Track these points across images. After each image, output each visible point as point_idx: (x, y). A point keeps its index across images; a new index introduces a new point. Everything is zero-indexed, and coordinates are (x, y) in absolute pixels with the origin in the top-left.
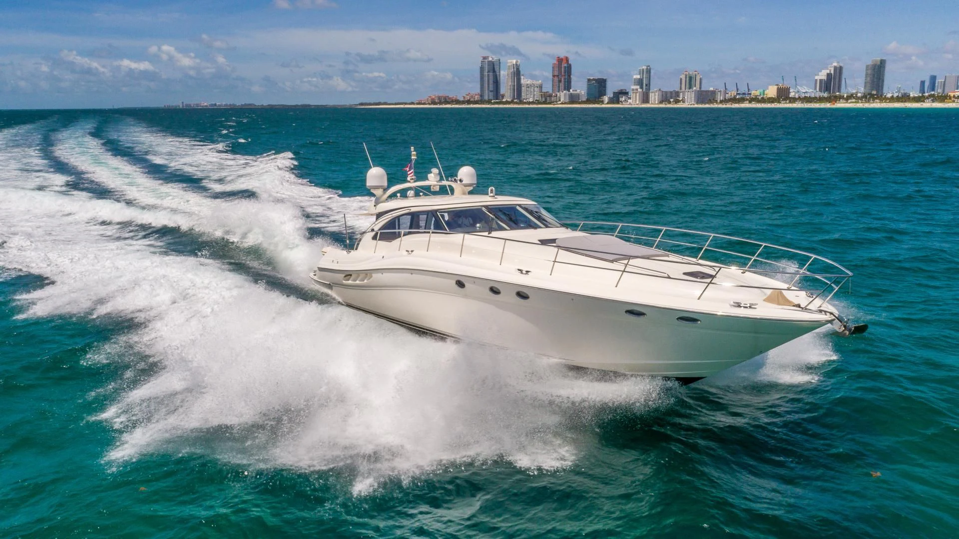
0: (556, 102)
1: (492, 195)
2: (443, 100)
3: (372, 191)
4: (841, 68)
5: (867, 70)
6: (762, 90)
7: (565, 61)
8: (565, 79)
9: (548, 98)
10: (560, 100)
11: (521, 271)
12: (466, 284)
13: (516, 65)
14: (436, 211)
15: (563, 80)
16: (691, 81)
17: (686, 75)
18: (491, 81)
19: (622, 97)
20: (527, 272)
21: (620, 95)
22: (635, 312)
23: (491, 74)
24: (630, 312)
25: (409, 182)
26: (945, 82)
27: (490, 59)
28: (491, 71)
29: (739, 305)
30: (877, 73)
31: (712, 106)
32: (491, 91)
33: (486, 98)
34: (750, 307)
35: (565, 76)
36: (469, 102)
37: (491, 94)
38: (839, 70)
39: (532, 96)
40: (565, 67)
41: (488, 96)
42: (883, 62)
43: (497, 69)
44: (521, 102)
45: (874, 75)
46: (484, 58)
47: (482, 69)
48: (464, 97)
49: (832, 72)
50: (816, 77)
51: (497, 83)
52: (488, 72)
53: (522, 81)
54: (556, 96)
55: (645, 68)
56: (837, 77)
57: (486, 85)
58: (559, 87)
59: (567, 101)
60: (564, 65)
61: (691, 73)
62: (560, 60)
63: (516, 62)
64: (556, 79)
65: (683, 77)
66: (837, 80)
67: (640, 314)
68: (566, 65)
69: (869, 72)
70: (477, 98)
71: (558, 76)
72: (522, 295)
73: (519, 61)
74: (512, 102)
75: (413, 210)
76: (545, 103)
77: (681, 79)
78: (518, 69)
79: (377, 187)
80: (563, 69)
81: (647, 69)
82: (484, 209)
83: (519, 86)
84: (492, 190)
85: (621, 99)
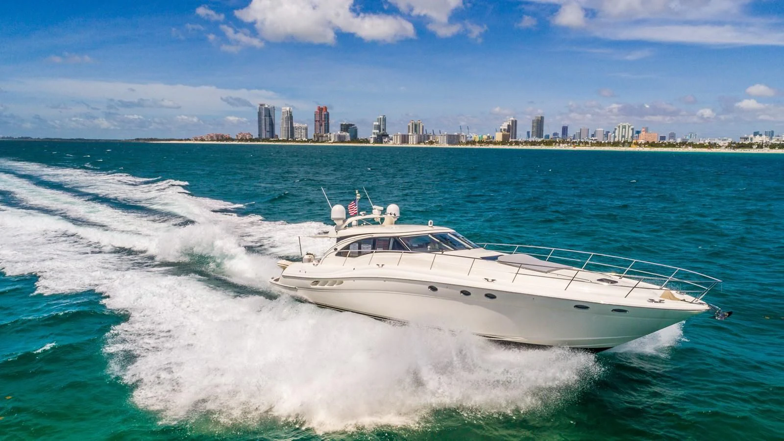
0: (328, 141)
1: (431, 225)
2: (220, 138)
3: (335, 222)
4: (516, 121)
5: (533, 123)
6: (481, 136)
7: (324, 110)
8: (325, 124)
9: (320, 138)
10: (330, 140)
11: (487, 280)
12: (438, 288)
13: (290, 111)
14: (398, 237)
15: (323, 124)
16: (416, 127)
17: (412, 123)
18: (268, 123)
19: (385, 139)
20: (493, 280)
21: (383, 137)
22: (582, 306)
23: (267, 118)
24: (577, 306)
25: (361, 215)
26: (580, 132)
27: (266, 106)
28: (267, 116)
29: (652, 301)
30: (539, 124)
31: (459, 146)
32: (268, 132)
33: (264, 137)
34: (660, 302)
35: (325, 121)
36: (242, 140)
37: (268, 134)
38: (515, 123)
39: (300, 136)
40: (325, 115)
41: (266, 135)
42: (542, 118)
43: (272, 114)
44: (294, 141)
45: (538, 126)
46: (261, 105)
47: (260, 114)
48: (237, 136)
49: (511, 124)
50: (501, 128)
51: (272, 125)
52: (265, 116)
53: (294, 126)
54: (327, 136)
55: (382, 117)
56: (514, 128)
57: (263, 127)
58: (320, 129)
59: (336, 140)
60: (324, 113)
61: (416, 122)
62: (320, 109)
63: (290, 109)
64: (318, 123)
65: (410, 124)
66: (514, 129)
67: (587, 308)
68: (326, 113)
69: (535, 124)
70: (256, 136)
71: (319, 121)
72: (491, 296)
73: (291, 108)
74: (287, 141)
75: (375, 236)
76: (317, 141)
77: (409, 126)
78: (291, 115)
79: (338, 219)
80: (323, 116)
81: (384, 118)
82: (430, 236)
83: (292, 128)
84: (431, 223)
85: (384, 140)
